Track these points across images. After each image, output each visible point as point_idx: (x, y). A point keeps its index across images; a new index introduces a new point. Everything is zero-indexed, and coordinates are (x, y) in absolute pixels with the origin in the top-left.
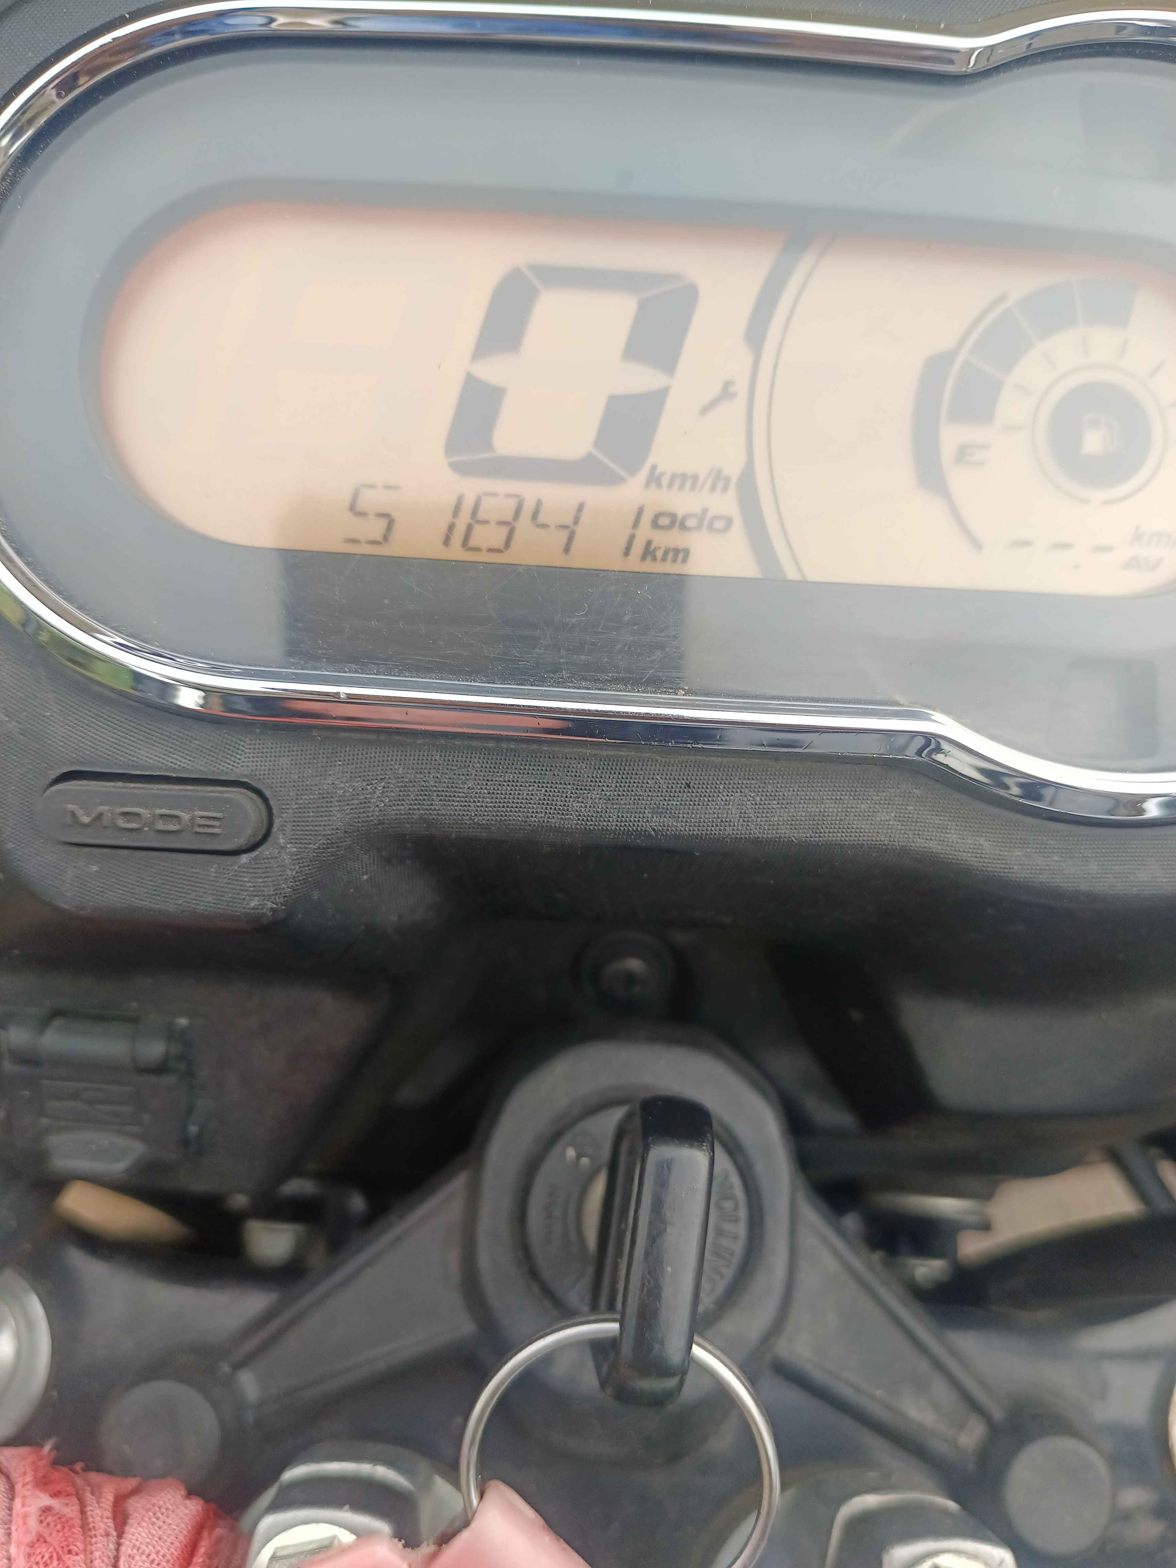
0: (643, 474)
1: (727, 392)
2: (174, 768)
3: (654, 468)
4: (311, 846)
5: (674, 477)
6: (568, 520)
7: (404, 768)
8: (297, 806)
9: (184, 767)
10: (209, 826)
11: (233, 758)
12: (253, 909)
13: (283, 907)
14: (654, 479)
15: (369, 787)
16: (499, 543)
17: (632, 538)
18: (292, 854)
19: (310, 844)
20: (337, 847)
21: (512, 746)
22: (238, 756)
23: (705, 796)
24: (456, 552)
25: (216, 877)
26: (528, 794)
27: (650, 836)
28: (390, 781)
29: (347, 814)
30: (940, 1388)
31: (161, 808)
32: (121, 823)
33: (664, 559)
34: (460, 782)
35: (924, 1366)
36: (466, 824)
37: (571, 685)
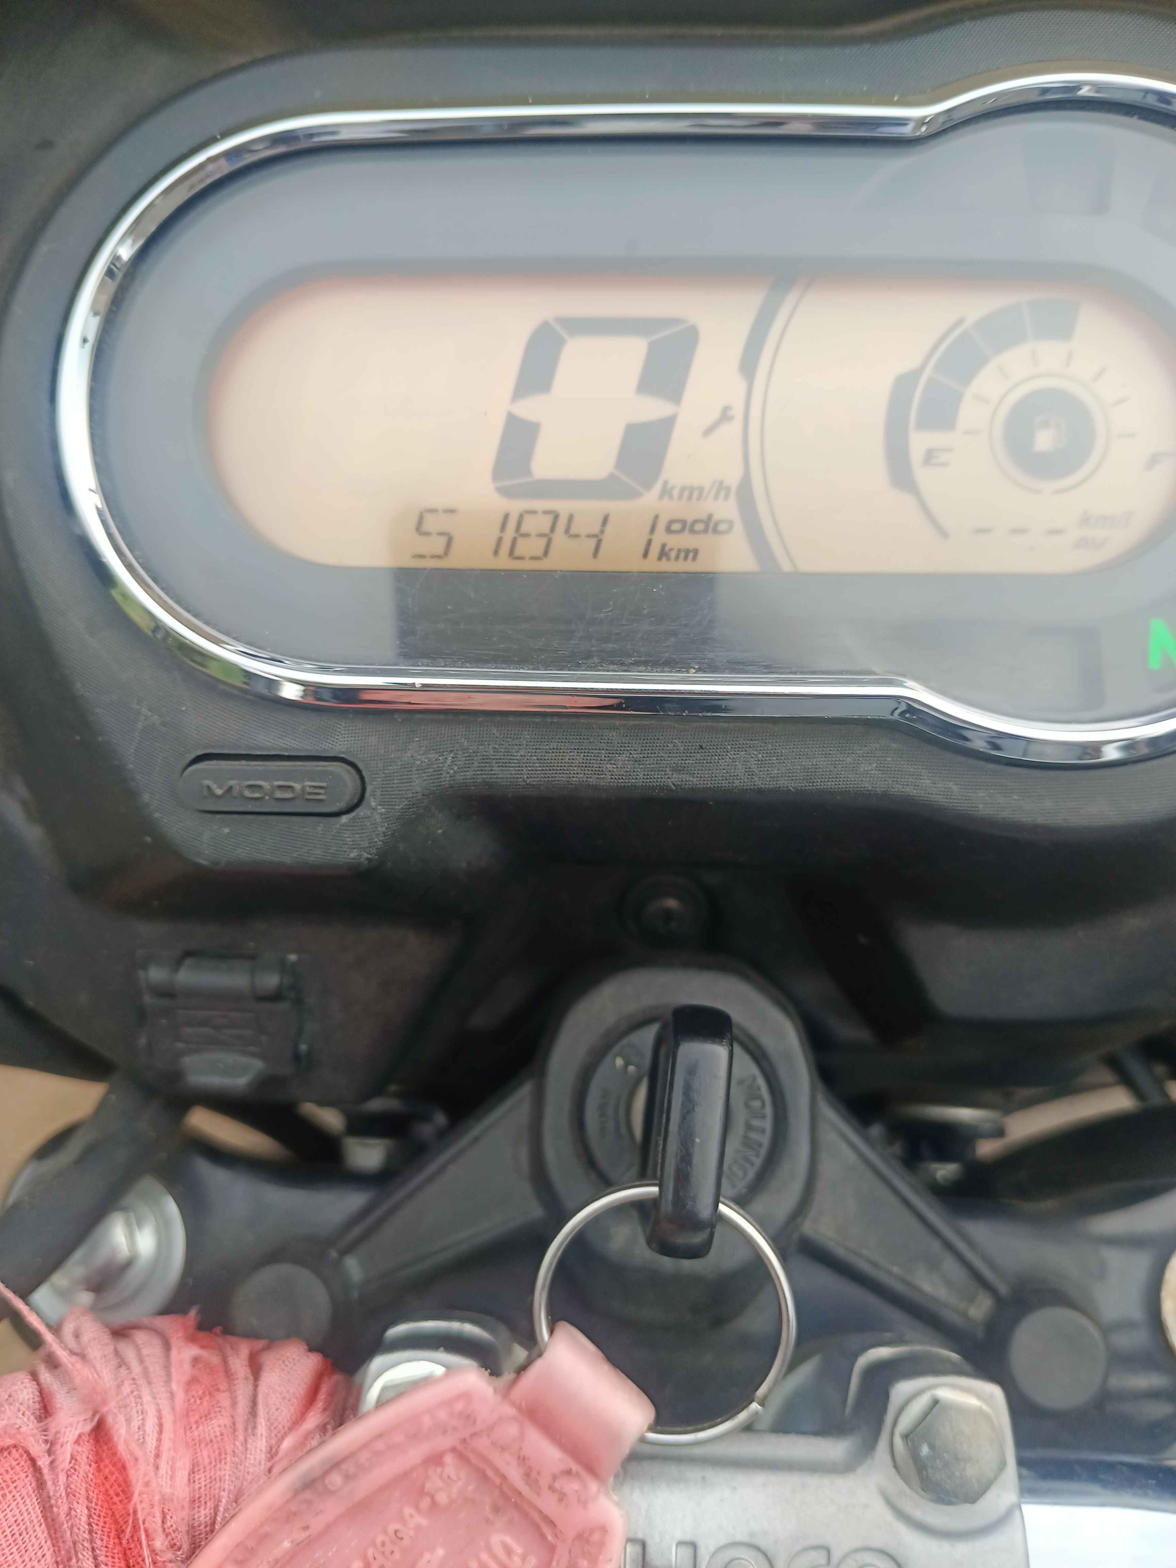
0: (657, 488)
1: (725, 416)
2: (287, 749)
3: (666, 483)
4: (397, 807)
5: (683, 489)
6: (596, 530)
7: (468, 742)
8: (384, 775)
9: (294, 747)
10: (316, 794)
11: (332, 739)
12: (353, 859)
13: (377, 857)
14: (666, 492)
15: (441, 758)
16: (540, 552)
17: (649, 542)
18: (381, 814)
19: (395, 805)
20: (417, 807)
21: (555, 720)
22: (337, 737)
23: (716, 755)
24: (504, 562)
25: (323, 834)
26: (569, 759)
27: (671, 790)
28: (457, 752)
29: (424, 780)
30: (949, 1264)
31: (278, 780)
32: (247, 793)
33: (677, 558)
34: (514, 751)
36: (520, 785)
37: (601, 668)
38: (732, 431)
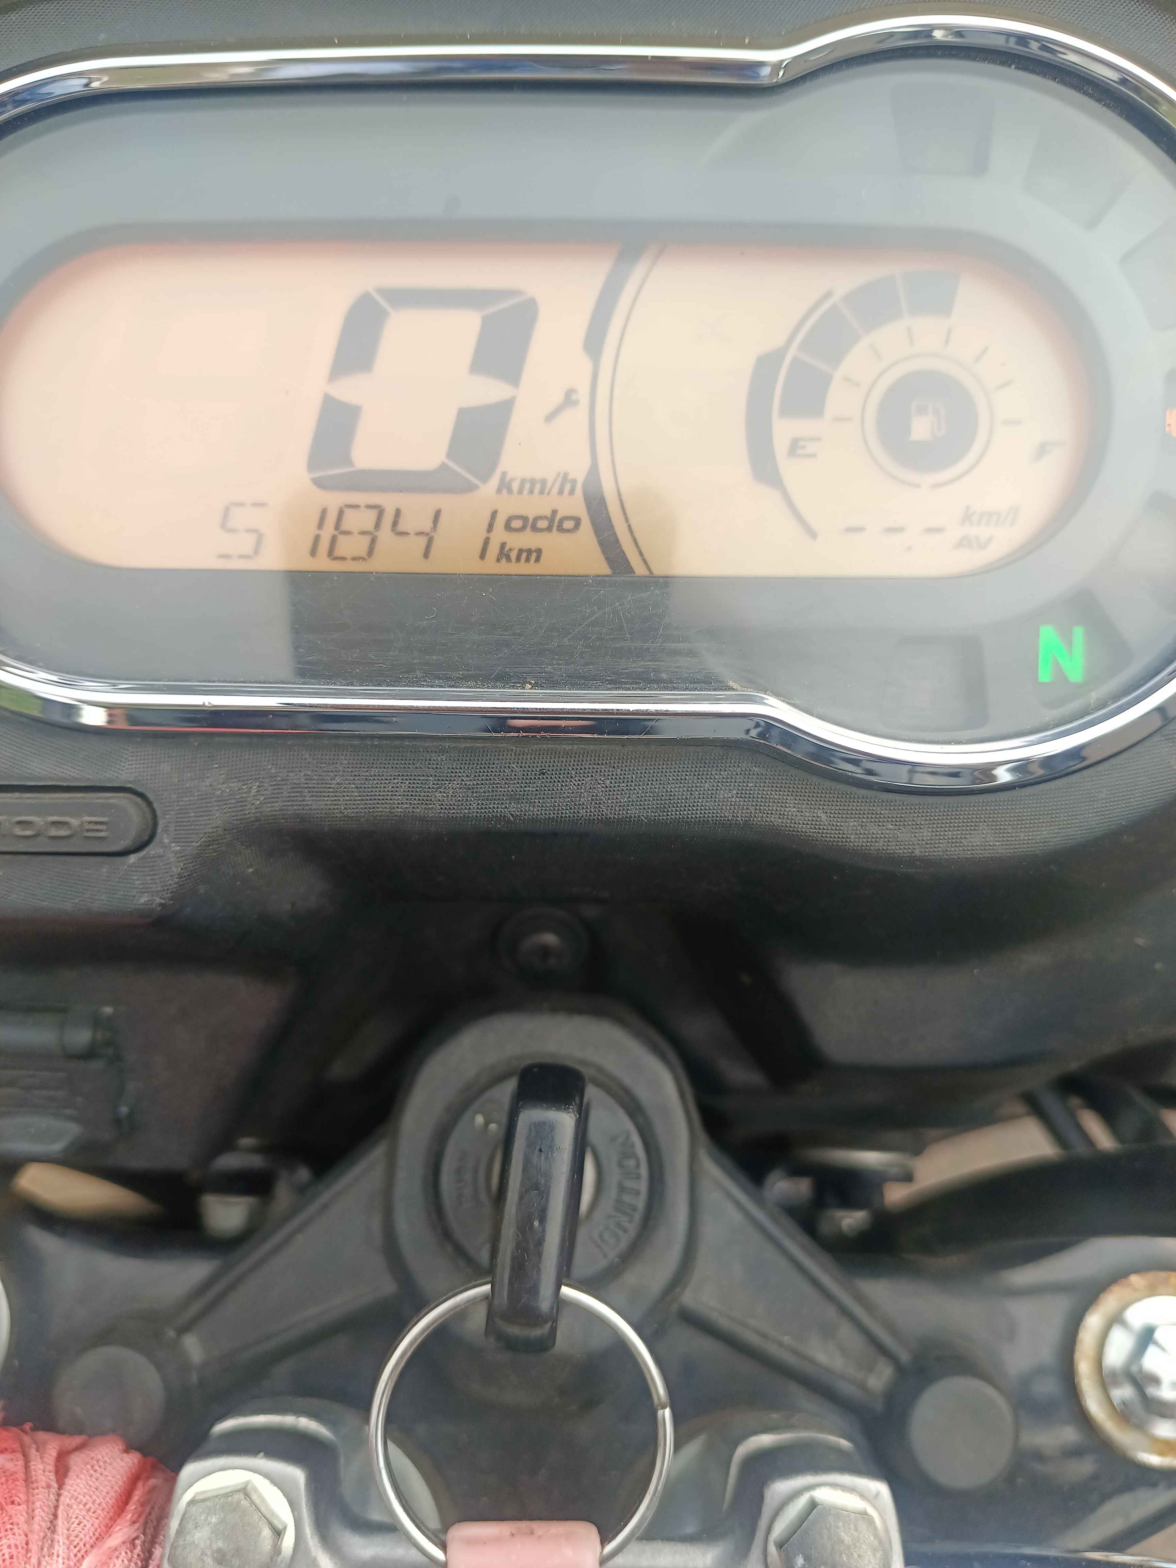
0: (494, 482)
1: (569, 400)
2: (66, 778)
3: (504, 474)
4: (194, 844)
5: (523, 482)
6: (427, 527)
7: (276, 768)
8: (178, 808)
9: (73, 776)
10: (97, 830)
11: (118, 766)
12: (143, 904)
13: (171, 902)
14: (505, 486)
15: (245, 787)
16: (363, 552)
17: (487, 542)
18: (176, 852)
19: (192, 842)
20: (218, 844)
21: (376, 743)
22: (123, 765)
23: (559, 781)
24: (322, 563)
25: (108, 877)
26: (393, 787)
27: (509, 821)
28: (264, 780)
29: (225, 813)
30: (846, 1332)
31: (52, 815)
32: (18, 831)
33: (518, 559)
34: (329, 778)
35: (831, 1312)
36: (337, 816)
37: (425, 684)
38: (578, 416)
